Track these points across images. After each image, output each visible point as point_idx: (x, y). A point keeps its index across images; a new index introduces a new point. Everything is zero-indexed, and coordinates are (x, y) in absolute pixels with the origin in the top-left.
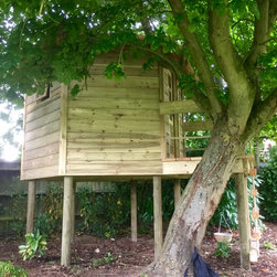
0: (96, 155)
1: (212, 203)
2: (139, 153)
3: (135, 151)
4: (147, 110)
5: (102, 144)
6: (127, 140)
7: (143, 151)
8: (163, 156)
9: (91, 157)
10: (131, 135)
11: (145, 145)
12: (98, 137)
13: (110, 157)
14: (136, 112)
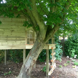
0: (5, 43)
1: (34, 61)
3: (17, 42)
4: (22, 29)
5: (7, 40)
6: (15, 39)
9: (3, 44)
10: (16, 37)
13: (9, 44)
14: (18, 30)
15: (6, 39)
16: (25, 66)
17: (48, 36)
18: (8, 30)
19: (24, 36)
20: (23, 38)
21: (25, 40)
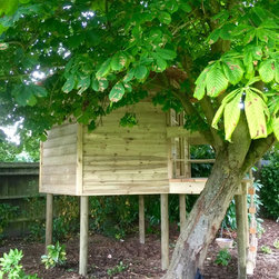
0: (110, 177)
1: (213, 228)
2: (148, 174)
3: (144, 172)
4: (155, 133)
5: (115, 166)
6: (138, 163)
7: (152, 172)
8: (170, 176)
9: (105, 178)
10: (141, 158)
11: (153, 167)
12: (111, 160)
13: (121, 178)
14: (146, 136)
15: (112, 163)
16: (187, 245)
17: (251, 156)
18: (117, 138)
19: (163, 155)
20: (162, 159)
21: (165, 165)
